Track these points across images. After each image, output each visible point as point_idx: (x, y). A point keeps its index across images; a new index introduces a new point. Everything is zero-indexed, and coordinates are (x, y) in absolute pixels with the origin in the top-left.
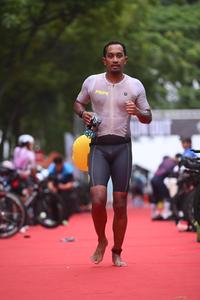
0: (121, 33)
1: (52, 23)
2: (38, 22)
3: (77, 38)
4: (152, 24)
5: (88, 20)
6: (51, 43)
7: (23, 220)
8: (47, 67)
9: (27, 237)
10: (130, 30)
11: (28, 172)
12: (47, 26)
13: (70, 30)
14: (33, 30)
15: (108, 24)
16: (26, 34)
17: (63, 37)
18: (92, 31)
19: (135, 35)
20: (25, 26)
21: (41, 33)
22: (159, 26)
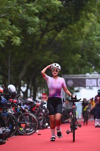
0: (84, 37)
1: (51, 32)
2: (44, 31)
3: (63, 39)
5: (69, 30)
6: (50, 41)
7: (37, 126)
8: (48, 53)
9: (39, 134)
10: (88, 35)
12: (49, 33)
13: (59, 35)
14: (42, 36)
15: (78, 32)
16: (39, 37)
17: (56, 39)
18: (70, 35)
19: (91, 38)
20: (38, 33)
21: (46, 37)
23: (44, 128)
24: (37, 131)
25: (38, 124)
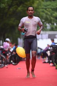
2: (10, 6)
3: (21, 11)
4: (43, 7)
5: (25, 6)
6: (14, 12)
7: (6, 63)
9: (7, 68)
10: (36, 8)
11: (7, 49)
12: (13, 7)
13: (19, 8)
14: (9, 9)
16: (7, 9)
17: (17, 11)
20: (7, 7)
21: (11, 9)
22: (45, 7)
23: (10, 63)
24: (6, 66)
25: (6, 61)
